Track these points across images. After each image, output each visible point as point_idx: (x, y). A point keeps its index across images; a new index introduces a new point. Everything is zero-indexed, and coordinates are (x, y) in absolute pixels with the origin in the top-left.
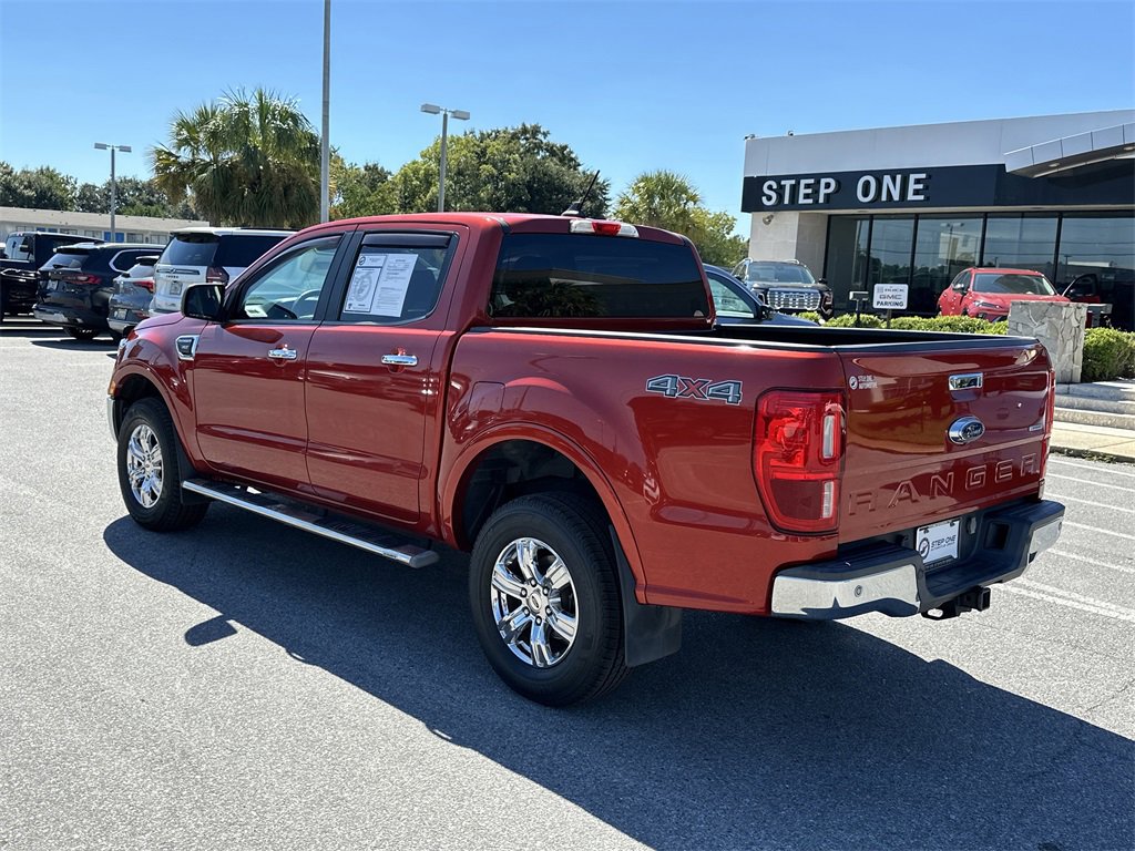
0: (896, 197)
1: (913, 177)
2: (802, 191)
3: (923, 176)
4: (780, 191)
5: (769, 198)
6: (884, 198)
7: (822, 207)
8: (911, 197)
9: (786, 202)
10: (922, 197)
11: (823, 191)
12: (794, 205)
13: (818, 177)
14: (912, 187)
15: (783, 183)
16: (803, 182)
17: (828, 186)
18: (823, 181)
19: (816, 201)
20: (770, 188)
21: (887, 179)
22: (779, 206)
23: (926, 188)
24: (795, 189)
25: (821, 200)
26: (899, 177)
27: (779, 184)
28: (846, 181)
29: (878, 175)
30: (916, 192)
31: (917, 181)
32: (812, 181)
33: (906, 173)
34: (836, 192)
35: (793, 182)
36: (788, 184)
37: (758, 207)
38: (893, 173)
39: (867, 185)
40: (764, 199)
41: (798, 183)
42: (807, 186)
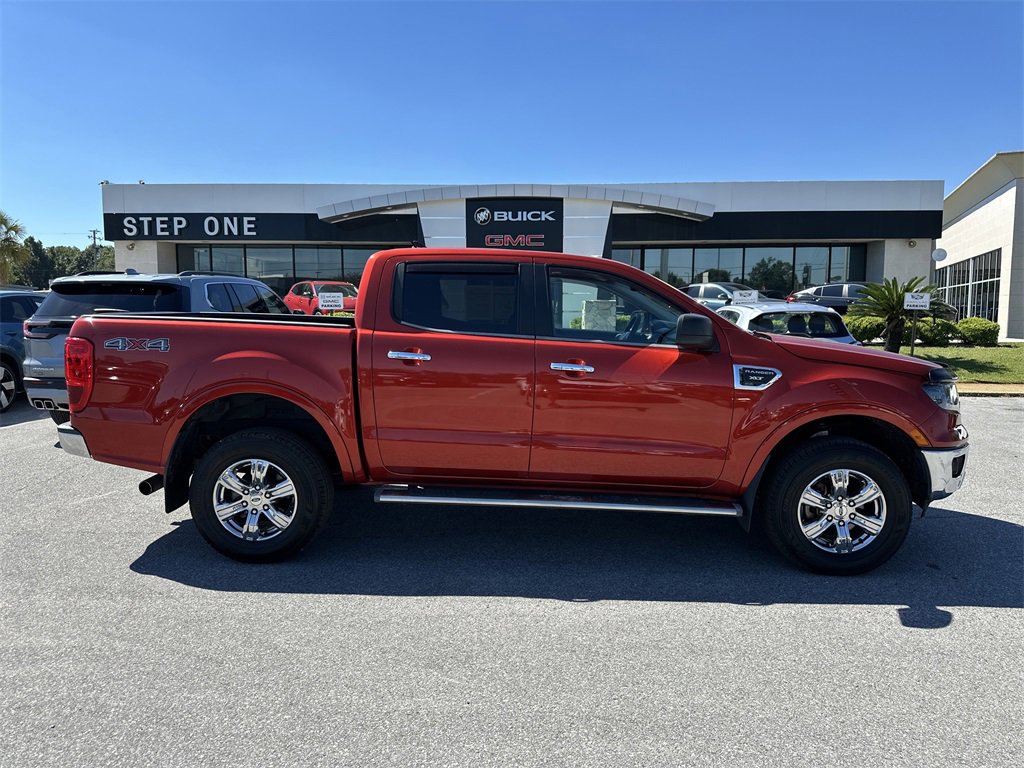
0: (235, 232)
1: (246, 219)
2: (159, 226)
3: (254, 219)
4: (139, 225)
5: (130, 230)
6: (226, 233)
7: (176, 238)
8: (246, 233)
9: (146, 233)
10: (254, 233)
11: (176, 227)
12: (153, 236)
13: (171, 216)
14: (246, 226)
15: (141, 219)
16: (158, 219)
17: (180, 223)
18: (176, 219)
19: (172, 233)
20: (130, 222)
21: (227, 220)
22: (140, 236)
23: (256, 227)
24: (152, 225)
25: (176, 233)
26: (235, 219)
27: (137, 220)
28: (195, 221)
29: (220, 217)
30: (250, 230)
31: (249, 222)
32: (166, 219)
33: (240, 217)
34: (186, 228)
35: (150, 219)
36: (146, 220)
37: (125, 237)
38: (231, 216)
39: (211, 224)
40: (126, 231)
41: (155, 220)
42: (162, 222)
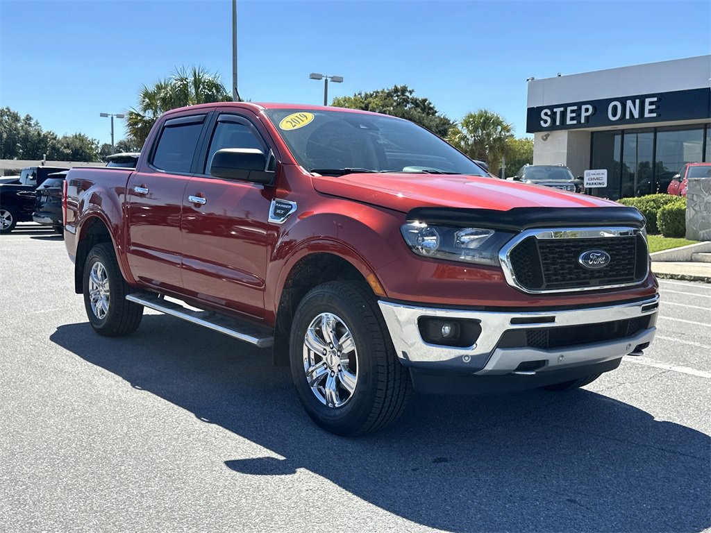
0: (636, 115)
1: (648, 101)
2: (569, 115)
3: (655, 99)
4: (553, 116)
5: (546, 122)
6: (628, 117)
7: (584, 126)
8: (647, 115)
9: (558, 123)
10: (655, 115)
11: (584, 114)
12: (563, 126)
13: (580, 104)
14: (647, 107)
15: (555, 110)
17: (587, 110)
18: (584, 107)
19: (579, 122)
20: (546, 114)
21: (629, 103)
22: (553, 127)
23: (658, 108)
24: (563, 114)
25: (583, 121)
26: (637, 101)
27: (552, 111)
28: (600, 106)
29: (623, 101)
30: (651, 111)
31: (651, 103)
32: (575, 108)
33: (642, 98)
34: (593, 114)
35: (562, 109)
36: (558, 110)
37: (541, 129)
38: (633, 99)
39: (615, 108)
40: (542, 122)
41: (566, 110)
42: (572, 111)
